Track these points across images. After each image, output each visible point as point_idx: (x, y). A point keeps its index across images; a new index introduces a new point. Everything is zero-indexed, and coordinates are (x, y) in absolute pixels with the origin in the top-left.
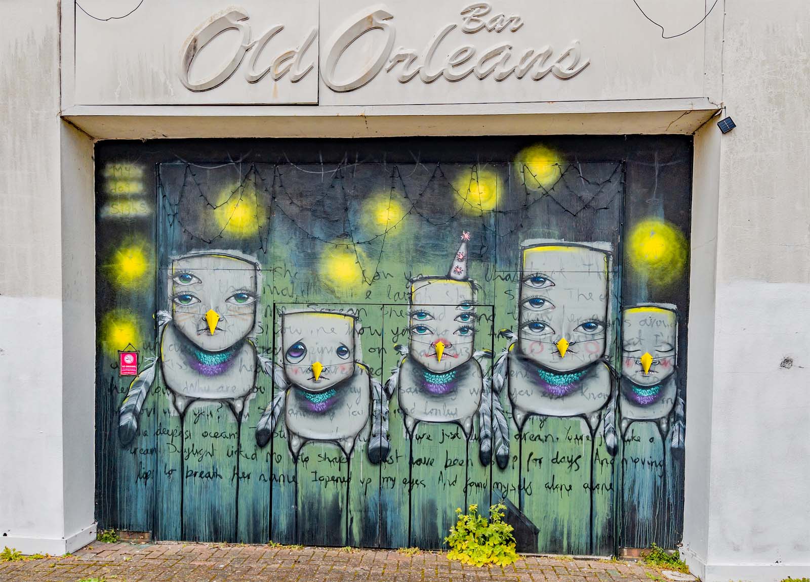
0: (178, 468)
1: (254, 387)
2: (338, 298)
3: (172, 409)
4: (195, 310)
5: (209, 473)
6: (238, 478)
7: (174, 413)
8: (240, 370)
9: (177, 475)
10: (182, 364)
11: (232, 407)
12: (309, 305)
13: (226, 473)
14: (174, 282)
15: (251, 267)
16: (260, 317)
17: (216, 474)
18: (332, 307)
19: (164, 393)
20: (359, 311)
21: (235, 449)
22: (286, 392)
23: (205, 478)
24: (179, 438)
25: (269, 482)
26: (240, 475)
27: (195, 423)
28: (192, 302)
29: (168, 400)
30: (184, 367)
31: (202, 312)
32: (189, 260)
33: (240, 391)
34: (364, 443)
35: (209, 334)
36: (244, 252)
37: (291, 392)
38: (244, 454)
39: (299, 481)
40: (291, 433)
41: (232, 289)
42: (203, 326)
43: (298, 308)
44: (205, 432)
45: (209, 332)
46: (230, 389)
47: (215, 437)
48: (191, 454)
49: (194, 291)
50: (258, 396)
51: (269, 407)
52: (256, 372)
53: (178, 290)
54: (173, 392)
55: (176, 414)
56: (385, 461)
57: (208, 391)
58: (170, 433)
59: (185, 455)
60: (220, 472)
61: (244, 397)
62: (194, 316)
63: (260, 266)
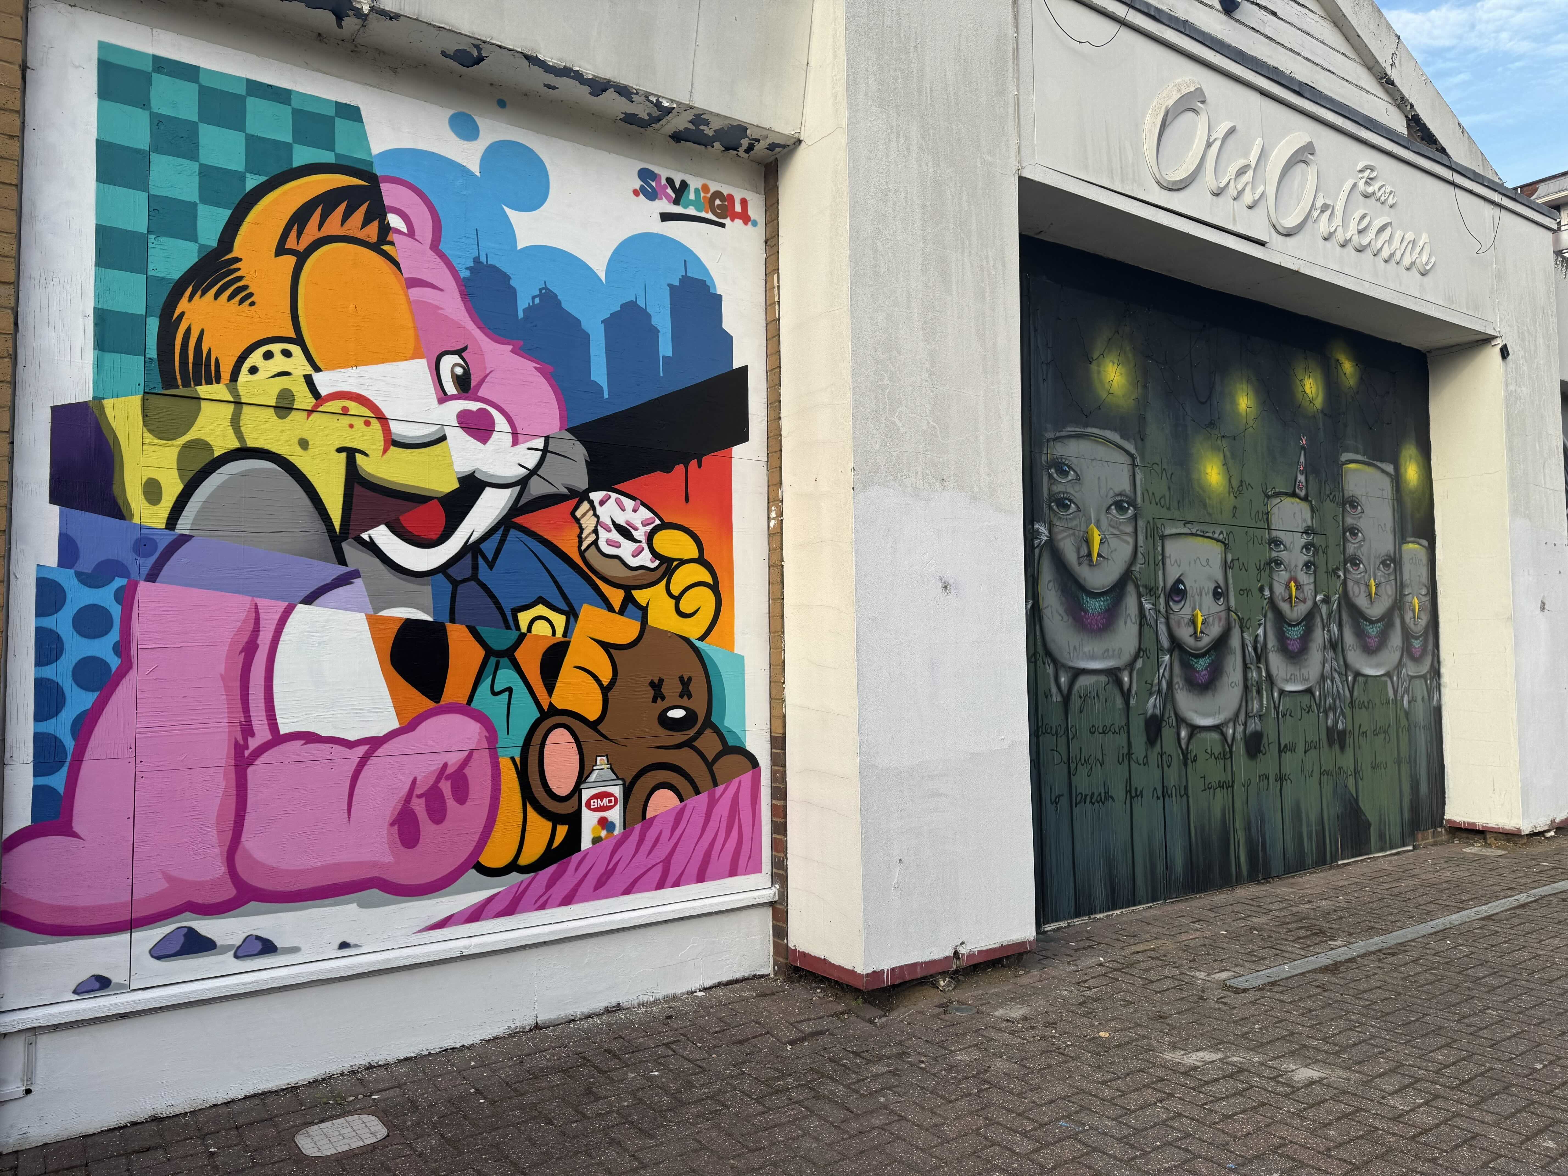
0: (1066, 791)
1: (1140, 649)
2: (1210, 515)
3: (1054, 690)
4: (1075, 523)
5: (1100, 794)
6: (1132, 798)
7: (1056, 698)
8: (1126, 623)
9: (1064, 801)
10: (1063, 614)
11: (1119, 683)
12: (1186, 523)
13: (1118, 792)
14: (1050, 476)
15: (1128, 460)
16: (1141, 542)
17: (1108, 797)
18: (1205, 528)
19: (1044, 663)
20: (1228, 535)
21: (1125, 751)
22: (1171, 656)
23: (1096, 804)
24: (1064, 738)
25: (1161, 798)
26: (1133, 794)
27: (1081, 712)
28: (1071, 511)
29: (1048, 674)
30: (1066, 618)
31: (1083, 528)
32: (1066, 441)
33: (1126, 658)
34: (1242, 727)
35: (1091, 564)
36: (1122, 437)
37: (1176, 654)
38: (1135, 759)
39: (1190, 794)
40: (1181, 720)
41: (1111, 494)
42: (1084, 551)
43: (1176, 528)
44: (1093, 726)
45: (1091, 560)
46: (1116, 653)
47: (1104, 733)
48: (1079, 765)
49: (1073, 492)
50: (1144, 663)
51: (1156, 681)
52: (1141, 626)
53: (1056, 488)
54: (1055, 661)
55: (1059, 699)
56: (1260, 751)
57: (1093, 657)
58: (1054, 732)
59: (1073, 766)
60: (1112, 793)
61: (1131, 665)
62: (1074, 534)
63: (1138, 461)
